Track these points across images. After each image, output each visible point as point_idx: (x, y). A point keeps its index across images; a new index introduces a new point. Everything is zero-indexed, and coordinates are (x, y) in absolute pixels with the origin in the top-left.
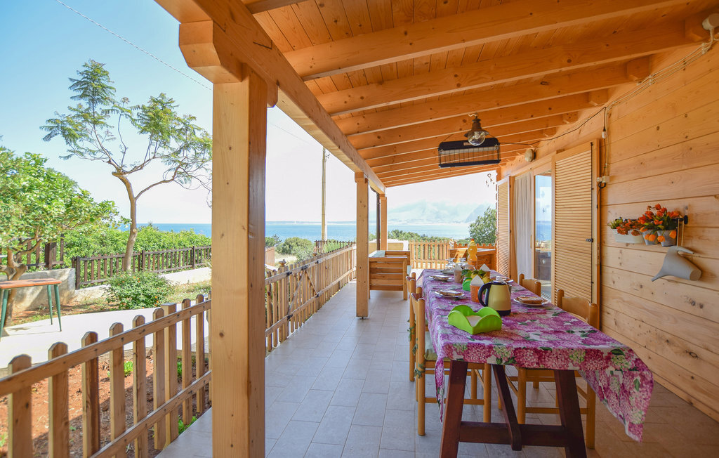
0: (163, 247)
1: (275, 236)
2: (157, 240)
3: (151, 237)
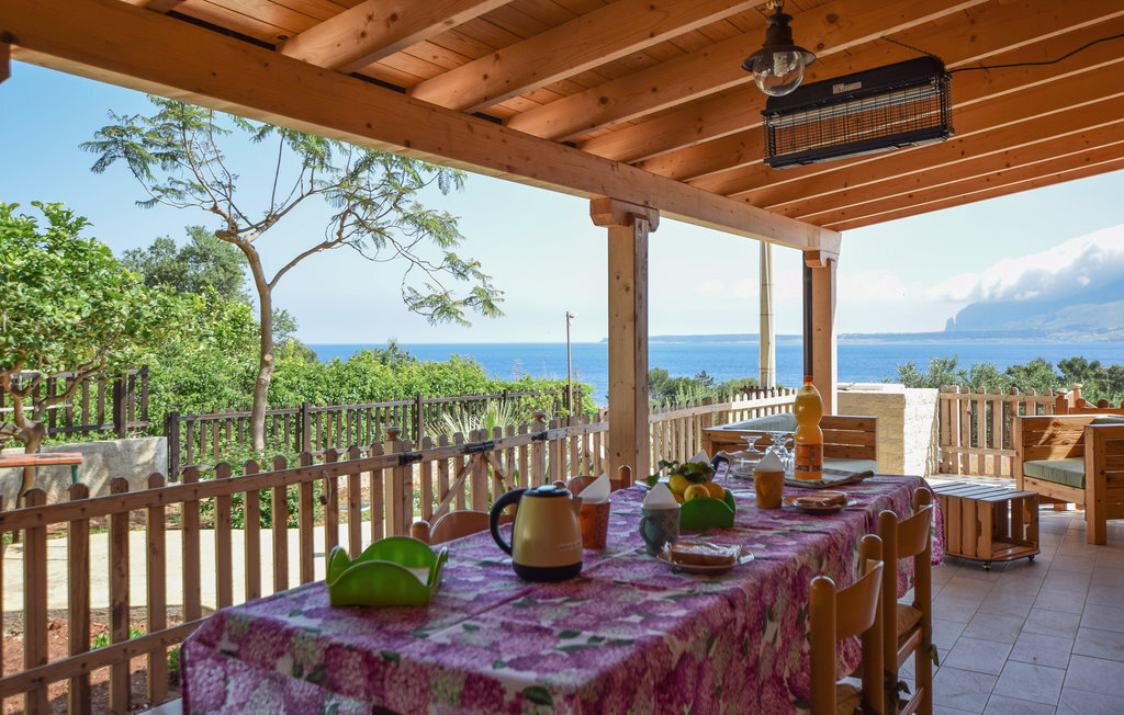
0: (372, 397)
1: (704, 375)
2: (356, 380)
3: (346, 374)
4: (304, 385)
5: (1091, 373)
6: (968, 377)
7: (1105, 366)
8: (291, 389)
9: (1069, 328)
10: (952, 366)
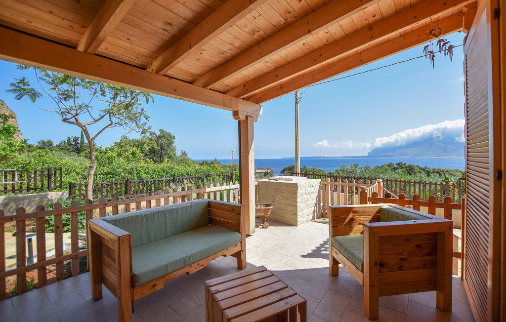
4: (151, 172)
5: (404, 166)
6: (363, 169)
7: (407, 164)
8: (146, 173)
9: (399, 155)
10: (357, 166)
